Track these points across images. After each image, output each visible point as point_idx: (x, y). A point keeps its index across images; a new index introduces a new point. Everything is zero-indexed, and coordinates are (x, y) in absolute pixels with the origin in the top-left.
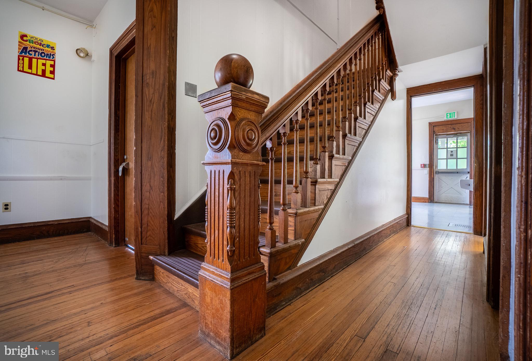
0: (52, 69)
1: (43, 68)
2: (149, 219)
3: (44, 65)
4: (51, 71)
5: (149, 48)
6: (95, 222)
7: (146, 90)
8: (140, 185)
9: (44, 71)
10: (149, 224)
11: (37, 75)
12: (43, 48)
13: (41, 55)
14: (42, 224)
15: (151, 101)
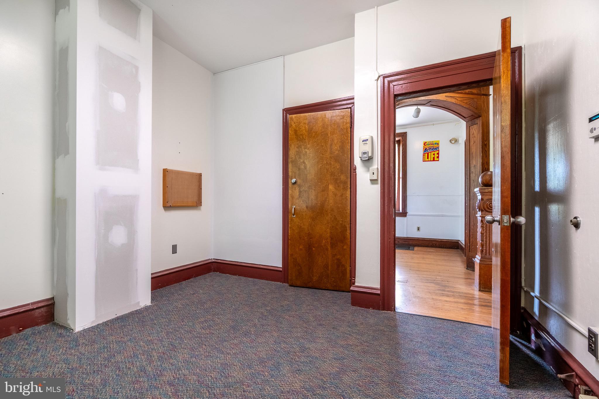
0: (438, 155)
1: (434, 156)
2: (473, 240)
3: (434, 154)
4: (437, 157)
5: (472, 154)
6: (460, 243)
7: (471, 175)
8: (469, 222)
9: (434, 158)
10: (473, 242)
11: (431, 161)
12: (433, 146)
13: (433, 150)
14: (433, 240)
15: (474, 181)
